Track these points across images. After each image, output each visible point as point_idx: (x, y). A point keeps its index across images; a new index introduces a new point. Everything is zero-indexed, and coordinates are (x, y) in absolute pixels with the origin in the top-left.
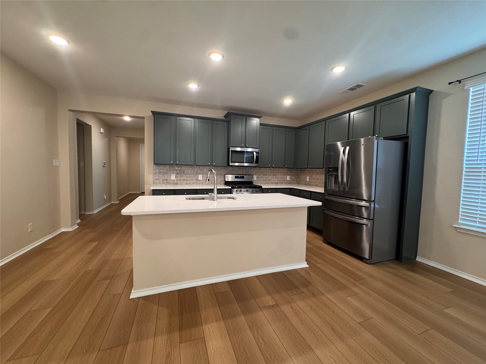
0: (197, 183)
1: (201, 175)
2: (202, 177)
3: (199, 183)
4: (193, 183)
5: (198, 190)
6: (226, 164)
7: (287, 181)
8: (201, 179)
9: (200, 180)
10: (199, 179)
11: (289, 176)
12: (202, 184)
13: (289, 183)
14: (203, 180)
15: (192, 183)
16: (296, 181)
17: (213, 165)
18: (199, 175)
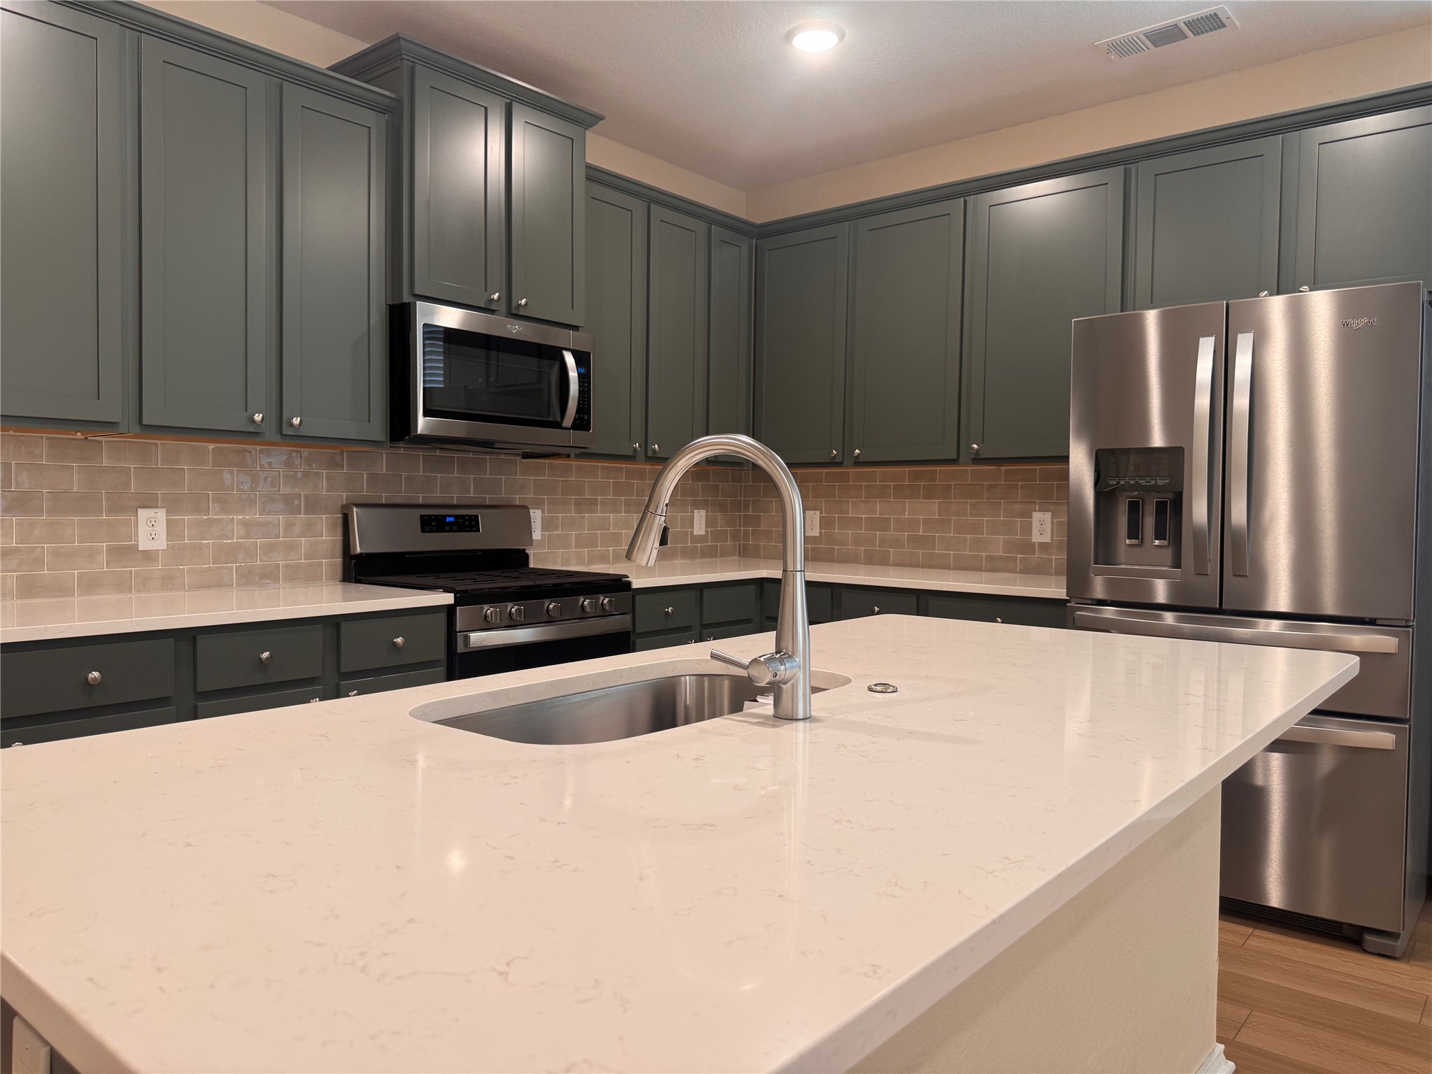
0: (122, 585)
1: (161, 514)
2: (170, 524)
3: (144, 584)
4: (91, 585)
5: (202, 641)
6: (377, 427)
7: (696, 539)
8: (161, 543)
9: (148, 556)
10: (144, 544)
11: (703, 512)
12: (169, 582)
13: (707, 551)
14: (176, 553)
15: (81, 576)
16: (735, 536)
17: (286, 431)
18: (143, 514)
